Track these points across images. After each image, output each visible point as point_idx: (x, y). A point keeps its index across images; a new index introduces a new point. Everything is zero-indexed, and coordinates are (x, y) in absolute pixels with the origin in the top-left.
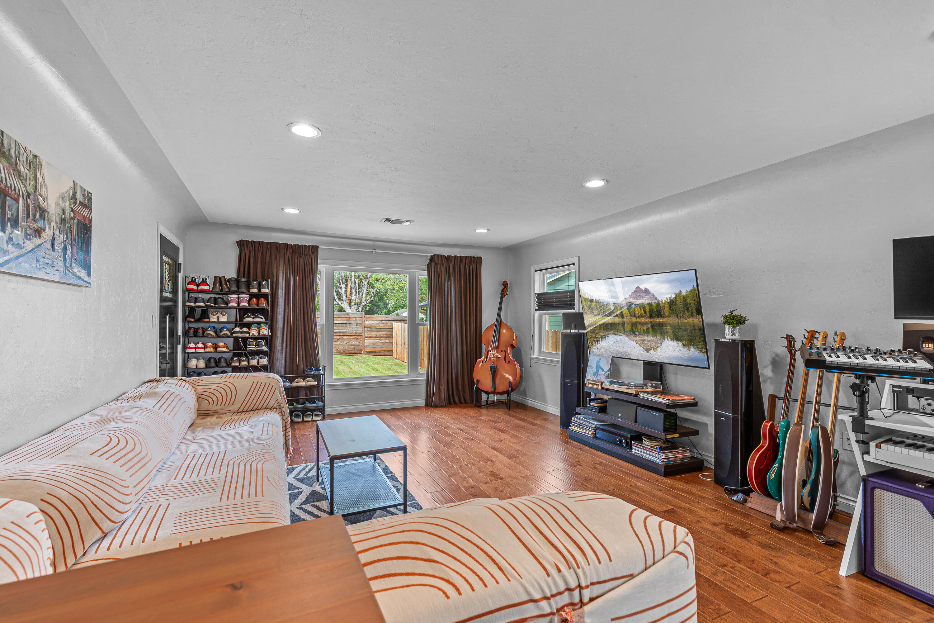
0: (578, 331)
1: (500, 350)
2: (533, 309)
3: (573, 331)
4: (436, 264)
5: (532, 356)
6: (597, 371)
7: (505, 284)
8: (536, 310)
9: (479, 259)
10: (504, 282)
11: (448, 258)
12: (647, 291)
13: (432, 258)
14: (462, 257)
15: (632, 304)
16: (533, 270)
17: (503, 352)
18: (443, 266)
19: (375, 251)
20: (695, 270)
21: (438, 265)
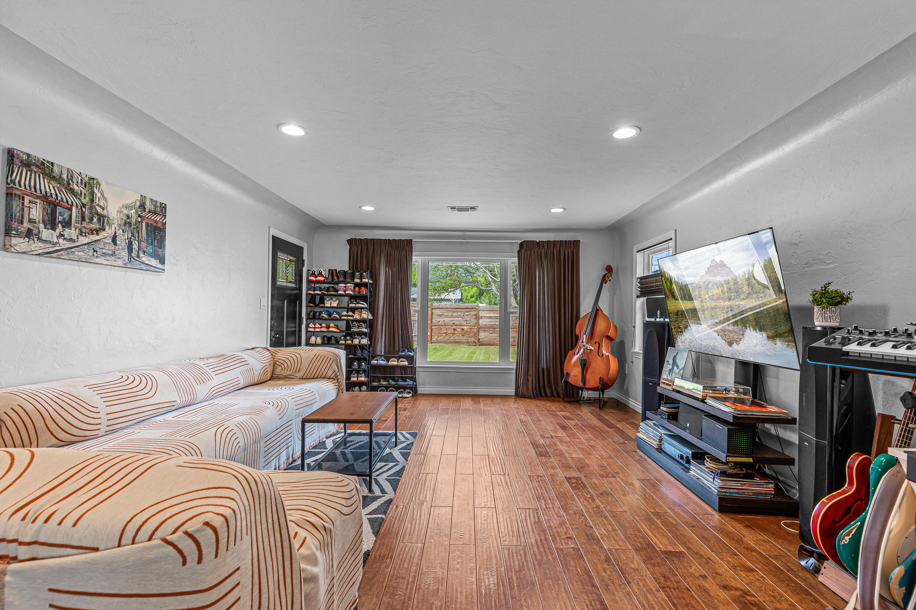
0: (664, 320)
1: (593, 342)
2: (634, 296)
3: (658, 320)
4: (526, 250)
5: (633, 350)
6: (673, 368)
7: (609, 269)
8: (638, 297)
9: (576, 243)
10: (607, 266)
11: (539, 244)
12: (722, 265)
13: (521, 245)
14: (555, 243)
15: (709, 283)
16: (635, 250)
17: (597, 345)
18: (534, 252)
19: (465, 241)
20: (771, 228)
21: (529, 252)
